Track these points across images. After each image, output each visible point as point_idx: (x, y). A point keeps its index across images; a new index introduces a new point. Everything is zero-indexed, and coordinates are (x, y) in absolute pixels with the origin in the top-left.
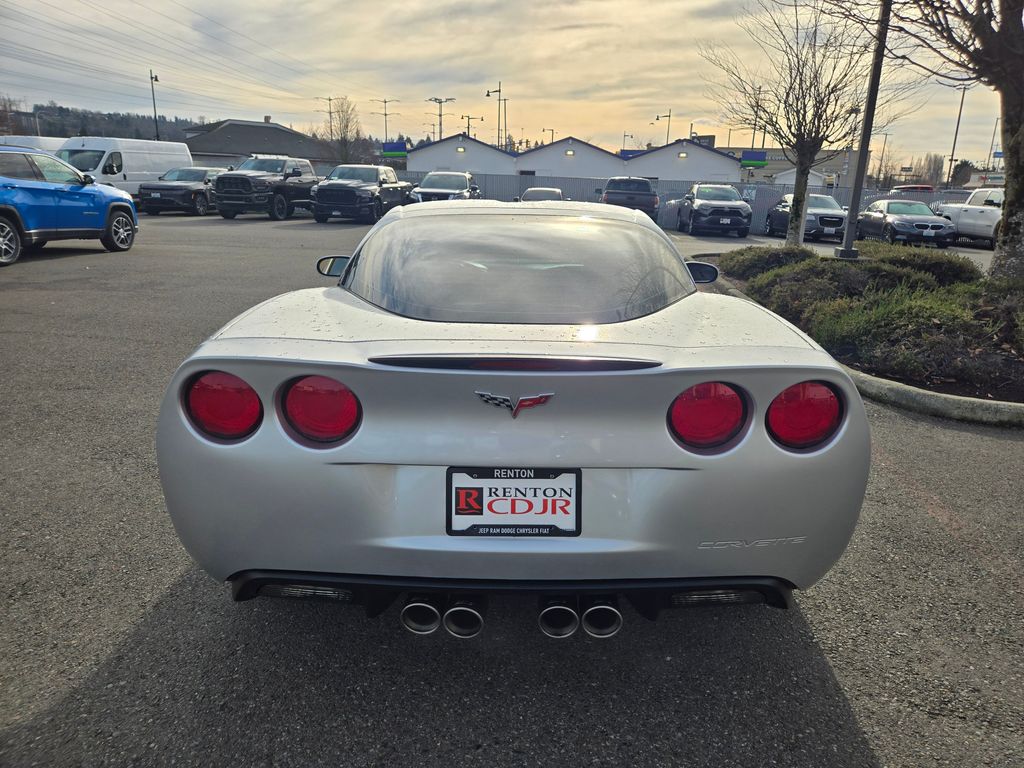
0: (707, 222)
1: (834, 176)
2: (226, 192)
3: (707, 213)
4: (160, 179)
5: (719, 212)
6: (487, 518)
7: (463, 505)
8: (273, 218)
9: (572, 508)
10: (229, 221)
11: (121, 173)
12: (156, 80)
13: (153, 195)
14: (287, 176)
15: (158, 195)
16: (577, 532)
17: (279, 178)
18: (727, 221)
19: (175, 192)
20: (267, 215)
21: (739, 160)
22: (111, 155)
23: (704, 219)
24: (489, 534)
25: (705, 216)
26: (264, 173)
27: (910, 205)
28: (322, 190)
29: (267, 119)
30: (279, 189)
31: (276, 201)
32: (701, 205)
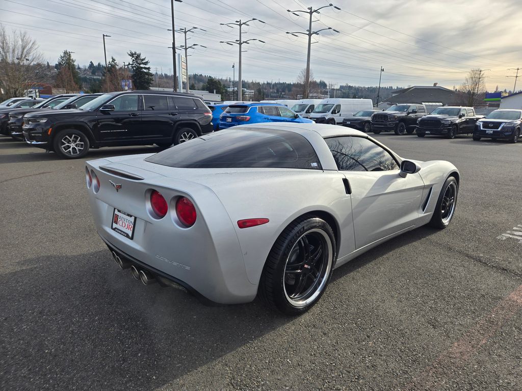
2: (376, 121)
4: (354, 116)
8: (397, 134)
10: (377, 135)
11: (339, 114)
12: (383, 71)
13: (347, 123)
14: (409, 113)
15: (349, 123)
17: (404, 114)
19: (356, 122)
20: (394, 133)
22: (337, 106)
26: (398, 112)
28: (423, 120)
29: (435, 84)
30: (402, 120)
31: (399, 126)
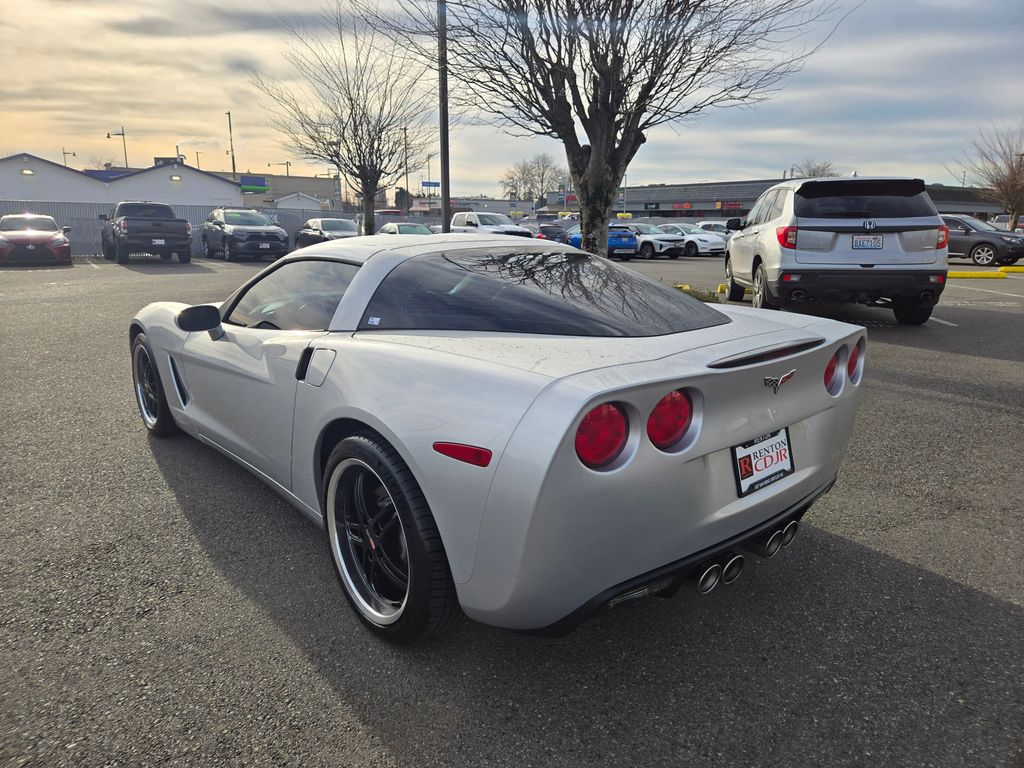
0: (244, 248)
1: (328, 201)
3: (245, 238)
5: (256, 237)
6: (756, 477)
7: (744, 472)
9: (787, 455)
16: (793, 470)
18: (266, 246)
21: (239, 185)
23: (241, 245)
24: (760, 488)
25: (242, 241)
27: (415, 227)
32: (235, 231)
